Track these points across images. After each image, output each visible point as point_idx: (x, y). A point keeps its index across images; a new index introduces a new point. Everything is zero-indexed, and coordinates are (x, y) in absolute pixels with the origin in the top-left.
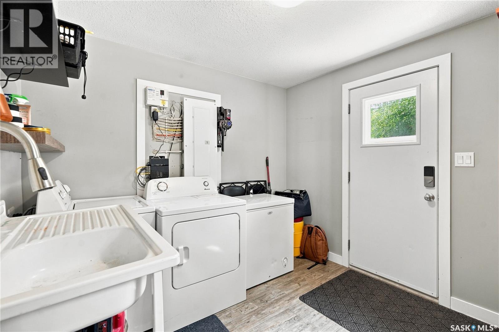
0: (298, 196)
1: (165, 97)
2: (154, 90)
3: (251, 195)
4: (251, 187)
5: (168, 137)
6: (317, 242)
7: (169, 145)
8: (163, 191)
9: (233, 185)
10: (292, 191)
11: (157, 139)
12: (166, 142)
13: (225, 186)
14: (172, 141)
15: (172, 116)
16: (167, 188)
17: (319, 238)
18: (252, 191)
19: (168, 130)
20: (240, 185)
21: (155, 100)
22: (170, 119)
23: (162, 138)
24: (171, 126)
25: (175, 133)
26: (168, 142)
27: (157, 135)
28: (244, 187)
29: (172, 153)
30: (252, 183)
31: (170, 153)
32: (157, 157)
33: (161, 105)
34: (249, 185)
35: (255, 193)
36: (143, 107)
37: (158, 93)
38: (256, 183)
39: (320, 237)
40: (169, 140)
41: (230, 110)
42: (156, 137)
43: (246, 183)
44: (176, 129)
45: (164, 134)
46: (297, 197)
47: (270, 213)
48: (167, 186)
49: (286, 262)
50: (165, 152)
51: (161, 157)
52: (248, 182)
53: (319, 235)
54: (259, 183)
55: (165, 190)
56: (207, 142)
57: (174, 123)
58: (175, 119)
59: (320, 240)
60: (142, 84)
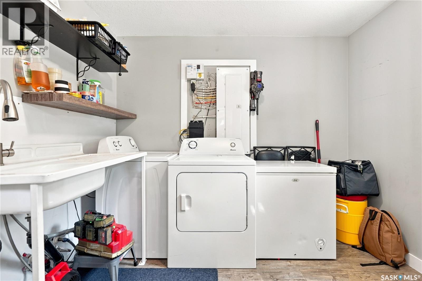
0: (354, 167)
1: (201, 70)
2: (192, 66)
3: (293, 162)
4: (292, 153)
5: (205, 104)
6: (383, 233)
7: (206, 111)
8: (193, 149)
9: (269, 149)
10: (353, 162)
11: (196, 107)
12: (203, 109)
13: (260, 150)
14: (209, 108)
15: (208, 86)
16: (196, 146)
17: (386, 228)
18: (293, 157)
19: (205, 98)
20: (279, 150)
21: (193, 74)
22: (207, 88)
23: (200, 106)
24: (208, 95)
25: (211, 100)
26: (205, 109)
27: (196, 103)
28: (283, 152)
29: (209, 118)
30: (294, 149)
31: (207, 118)
32: (196, 122)
33: (198, 78)
34: (290, 151)
35: (297, 159)
36: (186, 81)
37: (195, 68)
38: (298, 149)
39: (389, 228)
40: (206, 107)
41: (262, 72)
42: (195, 105)
43: (286, 148)
44: (212, 97)
45: (202, 102)
46: (351, 167)
47: (295, 180)
48: (197, 145)
49: (322, 244)
50: (203, 117)
51: (200, 121)
52: (289, 147)
53: (386, 224)
54: (303, 149)
55: (194, 147)
56: (239, 106)
57: (210, 92)
58: (211, 88)
59: (388, 231)
60: (184, 63)
